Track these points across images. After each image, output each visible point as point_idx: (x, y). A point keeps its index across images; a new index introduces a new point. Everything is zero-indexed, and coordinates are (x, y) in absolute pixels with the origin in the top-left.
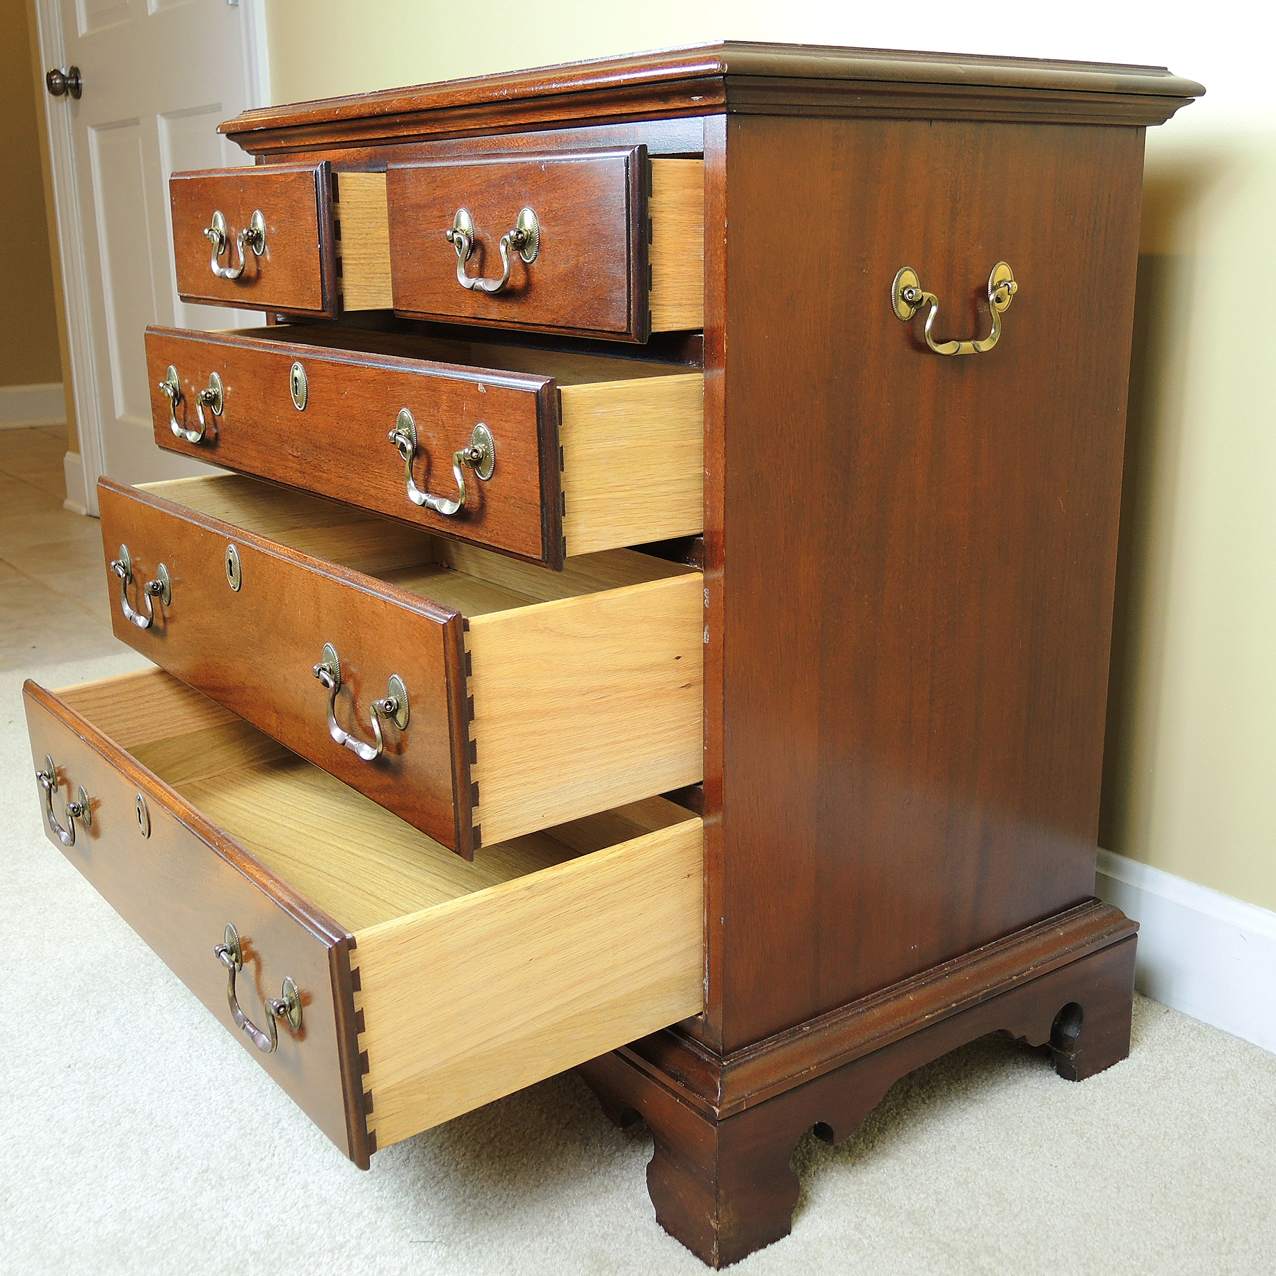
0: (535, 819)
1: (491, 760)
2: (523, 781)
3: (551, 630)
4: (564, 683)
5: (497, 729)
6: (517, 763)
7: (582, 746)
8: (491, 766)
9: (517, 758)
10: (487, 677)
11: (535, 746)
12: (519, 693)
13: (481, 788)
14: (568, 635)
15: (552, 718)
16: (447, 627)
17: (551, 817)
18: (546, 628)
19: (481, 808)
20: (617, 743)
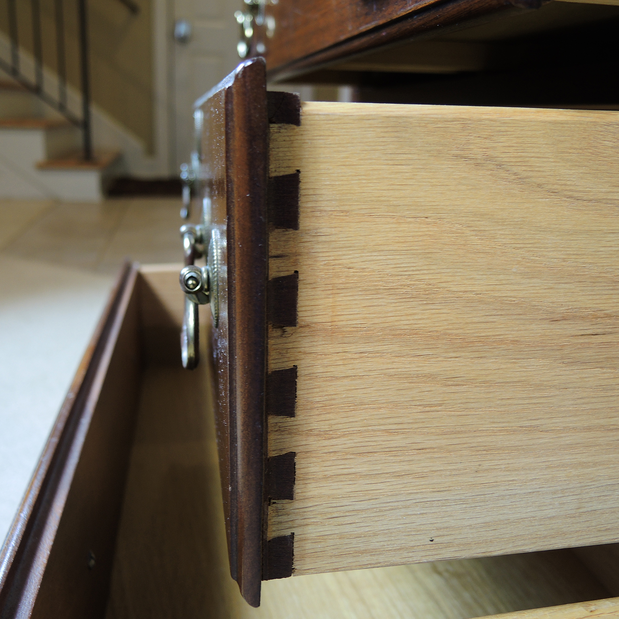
0: (412, 544)
1: (328, 416)
2: (397, 468)
3: (500, 166)
4: (515, 287)
5: (350, 356)
6: (386, 431)
7: (537, 422)
8: (326, 428)
9: (391, 421)
10: (333, 238)
11: (430, 406)
12: (409, 290)
13: (300, 464)
14: (539, 186)
15: (477, 354)
16: (232, 94)
17: (448, 545)
18: (489, 158)
19: (296, 504)
20: (611, 430)
